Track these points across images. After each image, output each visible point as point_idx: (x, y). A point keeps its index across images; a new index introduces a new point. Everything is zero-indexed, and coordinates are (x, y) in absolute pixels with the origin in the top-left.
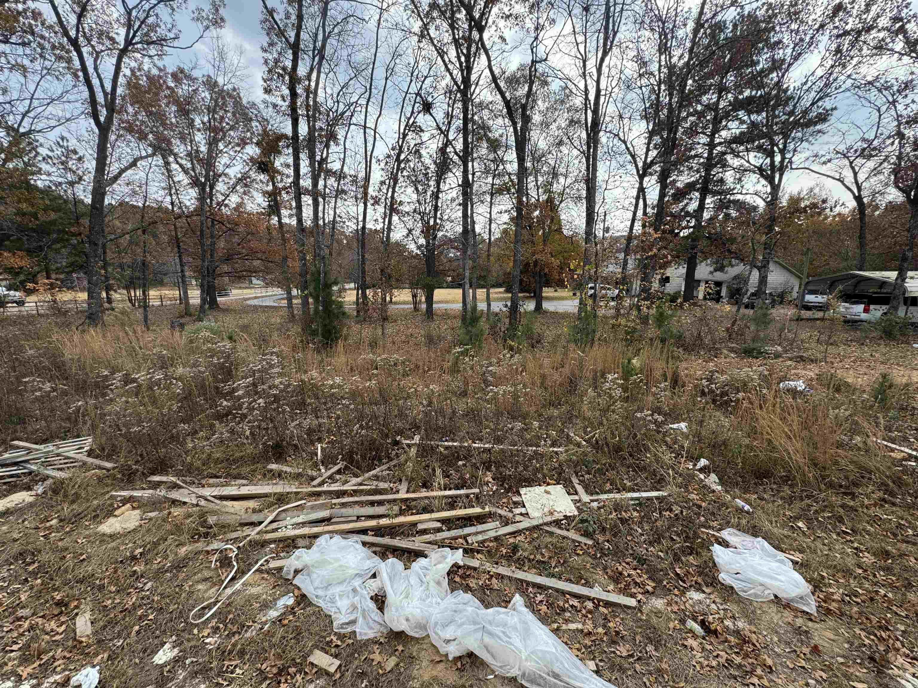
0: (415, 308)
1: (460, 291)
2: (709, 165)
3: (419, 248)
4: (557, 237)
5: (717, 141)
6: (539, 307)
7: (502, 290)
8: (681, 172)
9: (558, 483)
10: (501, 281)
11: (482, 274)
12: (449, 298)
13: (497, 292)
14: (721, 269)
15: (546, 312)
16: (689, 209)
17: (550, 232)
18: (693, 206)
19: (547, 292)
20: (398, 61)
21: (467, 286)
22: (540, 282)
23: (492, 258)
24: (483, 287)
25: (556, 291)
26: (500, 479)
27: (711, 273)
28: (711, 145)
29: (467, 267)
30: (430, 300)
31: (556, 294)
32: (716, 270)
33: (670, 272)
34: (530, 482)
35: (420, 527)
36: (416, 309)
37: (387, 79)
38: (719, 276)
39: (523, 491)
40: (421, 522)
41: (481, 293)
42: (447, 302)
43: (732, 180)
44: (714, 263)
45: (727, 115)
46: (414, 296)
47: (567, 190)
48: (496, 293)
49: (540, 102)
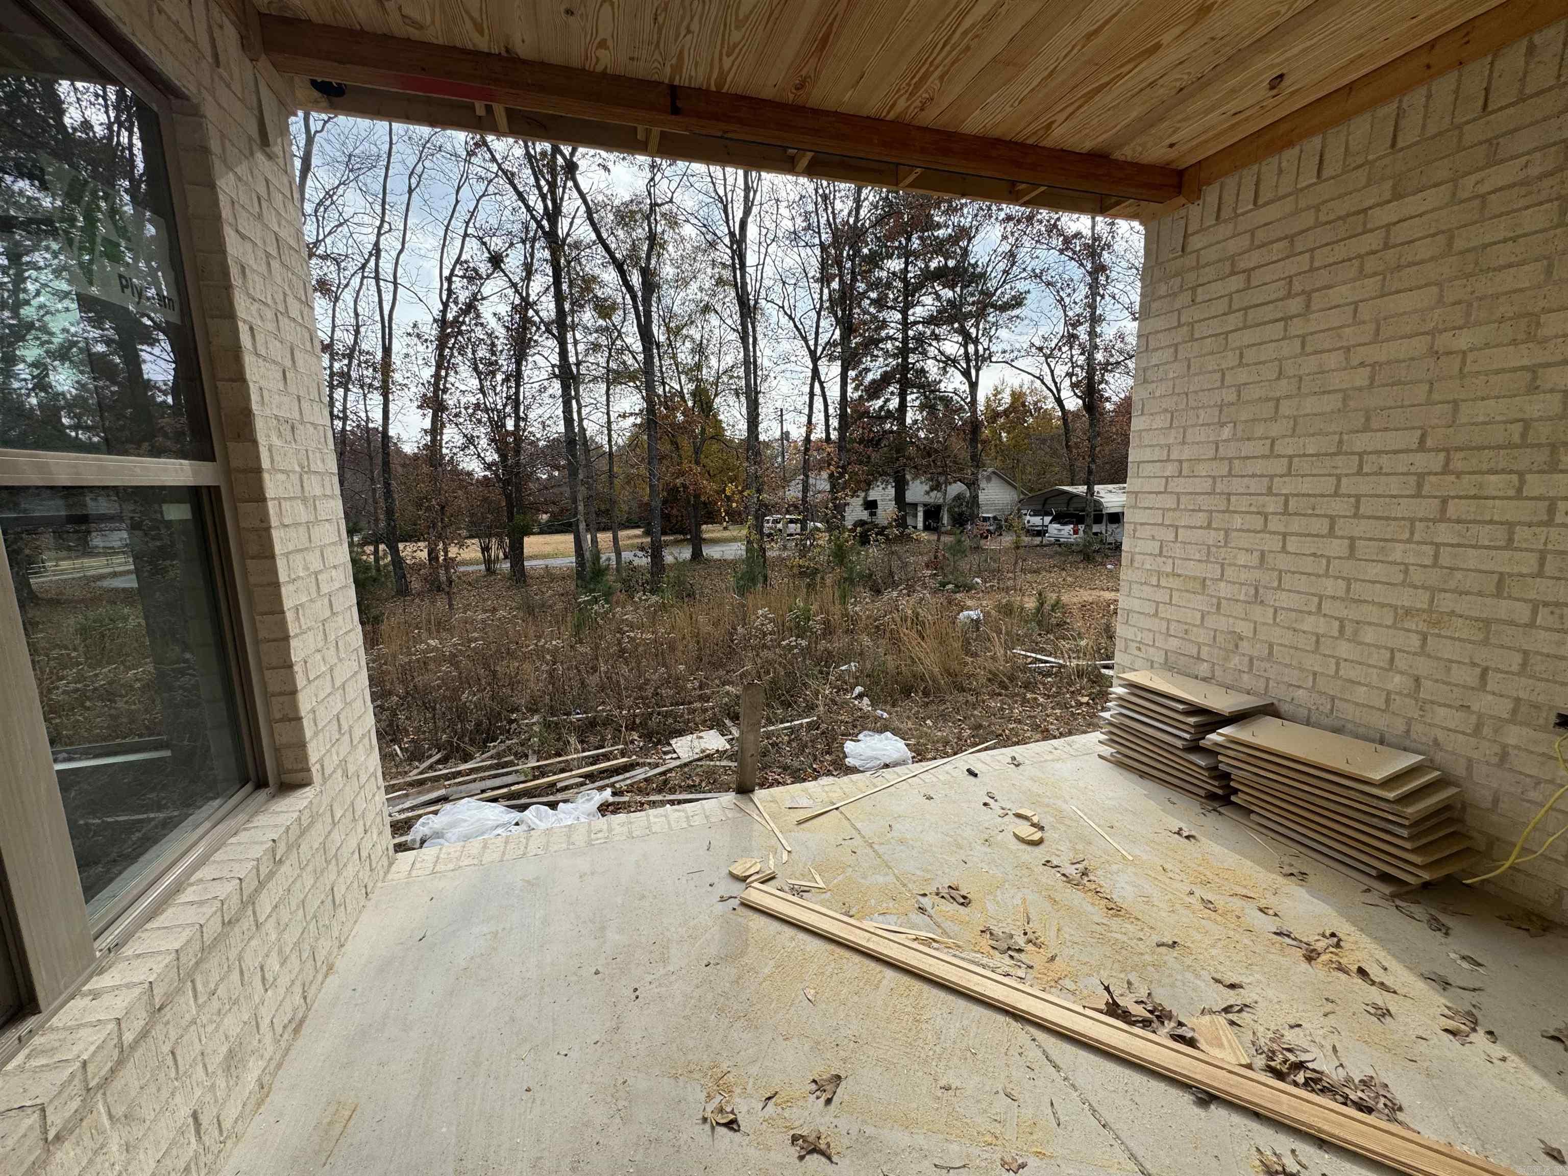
0: (488, 569)
1: (570, 538)
2: (904, 352)
3: (488, 467)
4: (715, 447)
5: (911, 319)
6: (697, 555)
7: (638, 532)
8: (875, 358)
9: (711, 729)
10: (634, 517)
11: (603, 507)
12: (548, 549)
13: (631, 536)
14: (936, 487)
15: (708, 561)
16: (891, 407)
17: (703, 441)
18: (894, 403)
19: (709, 531)
20: (427, 164)
21: (582, 526)
22: (696, 517)
23: (616, 481)
24: (605, 529)
25: (725, 529)
26: (648, 736)
27: (927, 493)
28: (905, 324)
29: (580, 497)
30: (516, 554)
31: (727, 534)
32: (932, 489)
33: (874, 494)
34: (680, 733)
35: (559, 785)
36: (490, 571)
37: (410, 191)
38: (935, 497)
39: (673, 742)
40: (560, 780)
41: (604, 538)
42: (545, 557)
43: (935, 370)
44: (928, 480)
45: (919, 286)
46: (485, 549)
47: (725, 379)
48: (629, 538)
49: (671, 248)
